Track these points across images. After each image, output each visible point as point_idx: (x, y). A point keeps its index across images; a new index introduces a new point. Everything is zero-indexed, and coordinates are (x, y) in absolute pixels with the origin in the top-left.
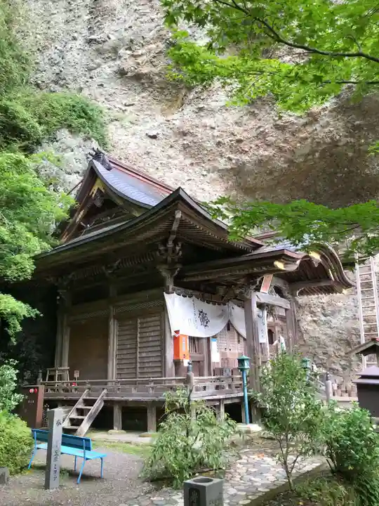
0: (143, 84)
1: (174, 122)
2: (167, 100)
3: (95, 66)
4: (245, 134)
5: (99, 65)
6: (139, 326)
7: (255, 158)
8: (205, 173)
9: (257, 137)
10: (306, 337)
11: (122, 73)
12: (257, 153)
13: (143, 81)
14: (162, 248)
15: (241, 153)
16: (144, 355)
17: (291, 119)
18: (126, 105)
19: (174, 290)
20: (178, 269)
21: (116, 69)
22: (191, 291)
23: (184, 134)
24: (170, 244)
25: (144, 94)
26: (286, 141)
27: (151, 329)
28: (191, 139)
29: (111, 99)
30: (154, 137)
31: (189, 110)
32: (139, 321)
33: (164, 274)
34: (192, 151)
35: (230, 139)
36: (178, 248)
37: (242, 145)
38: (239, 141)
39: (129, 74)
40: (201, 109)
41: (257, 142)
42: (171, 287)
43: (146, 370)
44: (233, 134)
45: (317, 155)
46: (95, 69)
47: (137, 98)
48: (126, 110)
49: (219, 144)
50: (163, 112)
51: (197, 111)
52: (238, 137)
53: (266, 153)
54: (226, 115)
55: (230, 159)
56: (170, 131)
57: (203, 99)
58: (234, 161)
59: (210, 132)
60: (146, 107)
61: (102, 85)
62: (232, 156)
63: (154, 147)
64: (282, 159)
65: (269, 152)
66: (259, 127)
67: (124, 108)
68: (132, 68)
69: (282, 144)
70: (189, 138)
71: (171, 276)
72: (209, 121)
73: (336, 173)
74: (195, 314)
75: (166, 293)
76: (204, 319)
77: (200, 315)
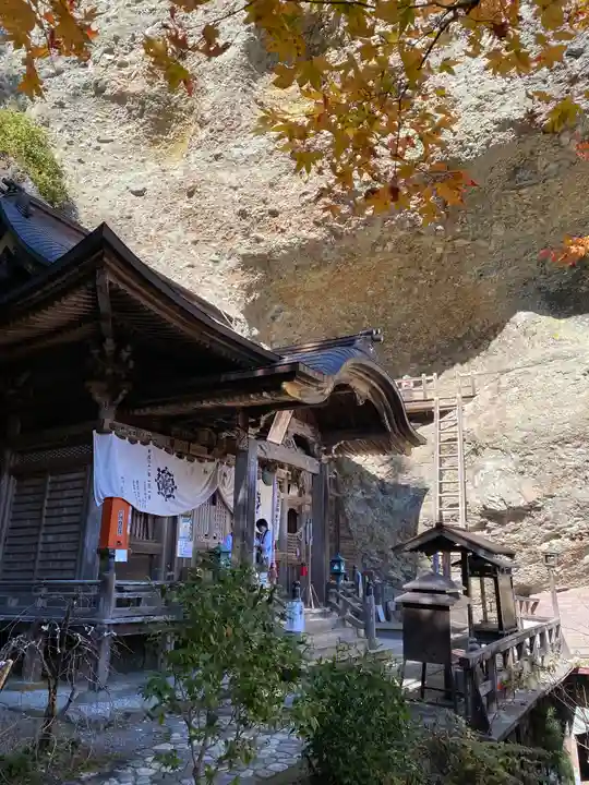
1: (172, 173)
3: (52, 71)
4: (282, 203)
5: (60, 72)
6: (49, 488)
7: (294, 241)
8: (216, 258)
9: (300, 208)
10: (353, 526)
11: (97, 89)
12: (298, 234)
13: (129, 104)
14: (96, 352)
15: (274, 232)
16: (50, 538)
18: (99, 141)
19: (112, 427)
20: (124, 392)
21: (86, 80)
22: (150, 433)
23: (188, 193)
24: (109, 345)
25: (129, 127)
26: (343, 219)
27: (66, 494)
28: (198, 202)
29: (74, 127)
30: (139, 194)
31: (197, 156)
32: (50, 479)
33: (97, 398)
34: (199, 222)
35: (259, 207)
36: (125, 354)
37: (276, 219)
38: (274, 214)
39: (108, 92)
40: (217, 157)
41: (301, 217)
42: (108, 422)
43: (51, 565)
44: (264, 201)
45: (390, 246)
46: (53, 76)
47: (118, 131)
49: (241, 214)
50: (158, 159)
51: (211, 159)
52: (271, 207)
53: (313, 235)
54: (255, 169)
55: (257, 240)
56: (166, 187)
57: (221, 142)
58: (263, 244)
59: (228, 194)
60: (131, 146)
61: (61, 103)
62: (261, 235)
63: (136, 209)
65: (317, 234)
66: (305, 194)
68: (113, 83)
69: (336, 224)
70: (195, 201)
71: (111, 404)
72: (229, 177)
73: (417, 278)
74: (149, 474)
75: (97, 432)
76: (166, 484)
77: (159, 476)
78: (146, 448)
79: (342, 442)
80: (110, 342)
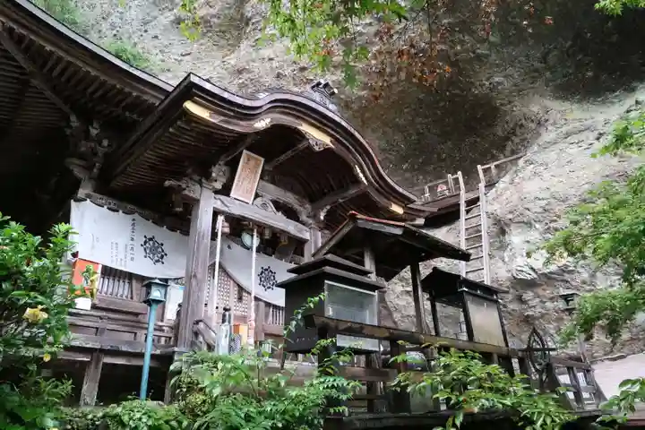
1: (229, 61)
2: (229, 45)
3: (150, 19)
5: (155, 18)
10: (396, 317)
15: (305, 83)
17: (359, 28)
18: (182, 55)
19: (88, 196)
21: (172, 18)
23: (240, 72)
25: (202, 41)
28: (247, 76)
29: (166, 50)
31: (244, 45)
33: (78, 172)
35: (292, 68)
37: (306, 73)
38: (303, 69)
42: (85, 192)
46: (151, 21)
47: (195, 46)
48: (181, 60)
49: (278, 76)
51: (253, 44)
56: (224, 72)
57: (260, 30)
59: (268, 65)
60: (204, 54)
61: (156, 37)
67: (179, 58)
70: (245, 76)
72: (267, 52)
74: (132, 239)
75: (75, 201)
76: (155, 251)
77: (145, 242)
78: (129, 217)
79: (328, 207)
80: (73, 118)
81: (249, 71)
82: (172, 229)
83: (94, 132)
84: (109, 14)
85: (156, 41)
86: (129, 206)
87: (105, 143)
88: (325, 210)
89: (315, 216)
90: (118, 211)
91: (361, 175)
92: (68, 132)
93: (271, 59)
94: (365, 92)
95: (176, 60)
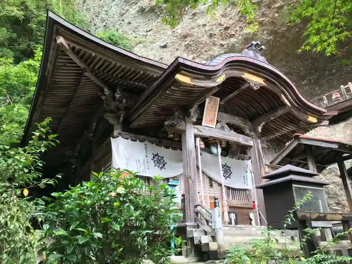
0: (156, 13)
1: (177, 31)
3: (124, 12)
4: (231, 22)
5: (127, 11)
7: (241, 37)
9: (240, 20)
11: (142, 11)
12: (241, 33)
13: (156, 11)
15: (230, 38)
18: (147, 32)
19: (120, 134)
20: (123, 115)
21: (137, 9)
23: (185, 37)
25: (158, 20)
26: (263, 15)
28: (190, 39)
29: (137, 30)
30: (165, 46)
31: (186, 18)
33: (111, 121)
34: (193, 48)
35: (219, 29)
37: (229, 31)
38: (227, 28)
39: (147, 10)
40: (194, 15)
41: (241, 24)
42: (117, 132)
44: (220, 25)
46: (125, 13)
47: (154, 24)
48: (147, 35)
49: (211, 36)
50: (172, 28)
51: (192, 17)
52: (225, 26)
55: (222, 45)
56: (175, 38)
58: (225, 47)
59: (203, 29)
61: (130, 23)
62: (223, 42)
63: (165, 53)
64: (265, 32)
67: (145, 34)
68: (148, 5)
69: (261, 19)
70: (189, 39)
71: (118, 124)
72: (201, 21)
74: (147, 156)
75: (113, 138)
76: (159, 161)
77: (154, 157)
78: (143, 144)
79: (264, 123)
80: (106, 90)
81: (191, 35)
82: (167, 147)
83: (117, 96)
84: (99, 13)
85: (130, 26)
86: (142, 137)
87: (124, 101)
88: (262, 125)
89: (255, 130)
90: (136, 141)
91: (286, 101)
92: (104, 98)
93: (204, 25)
94: (271, 37)
95: (143, 35)
